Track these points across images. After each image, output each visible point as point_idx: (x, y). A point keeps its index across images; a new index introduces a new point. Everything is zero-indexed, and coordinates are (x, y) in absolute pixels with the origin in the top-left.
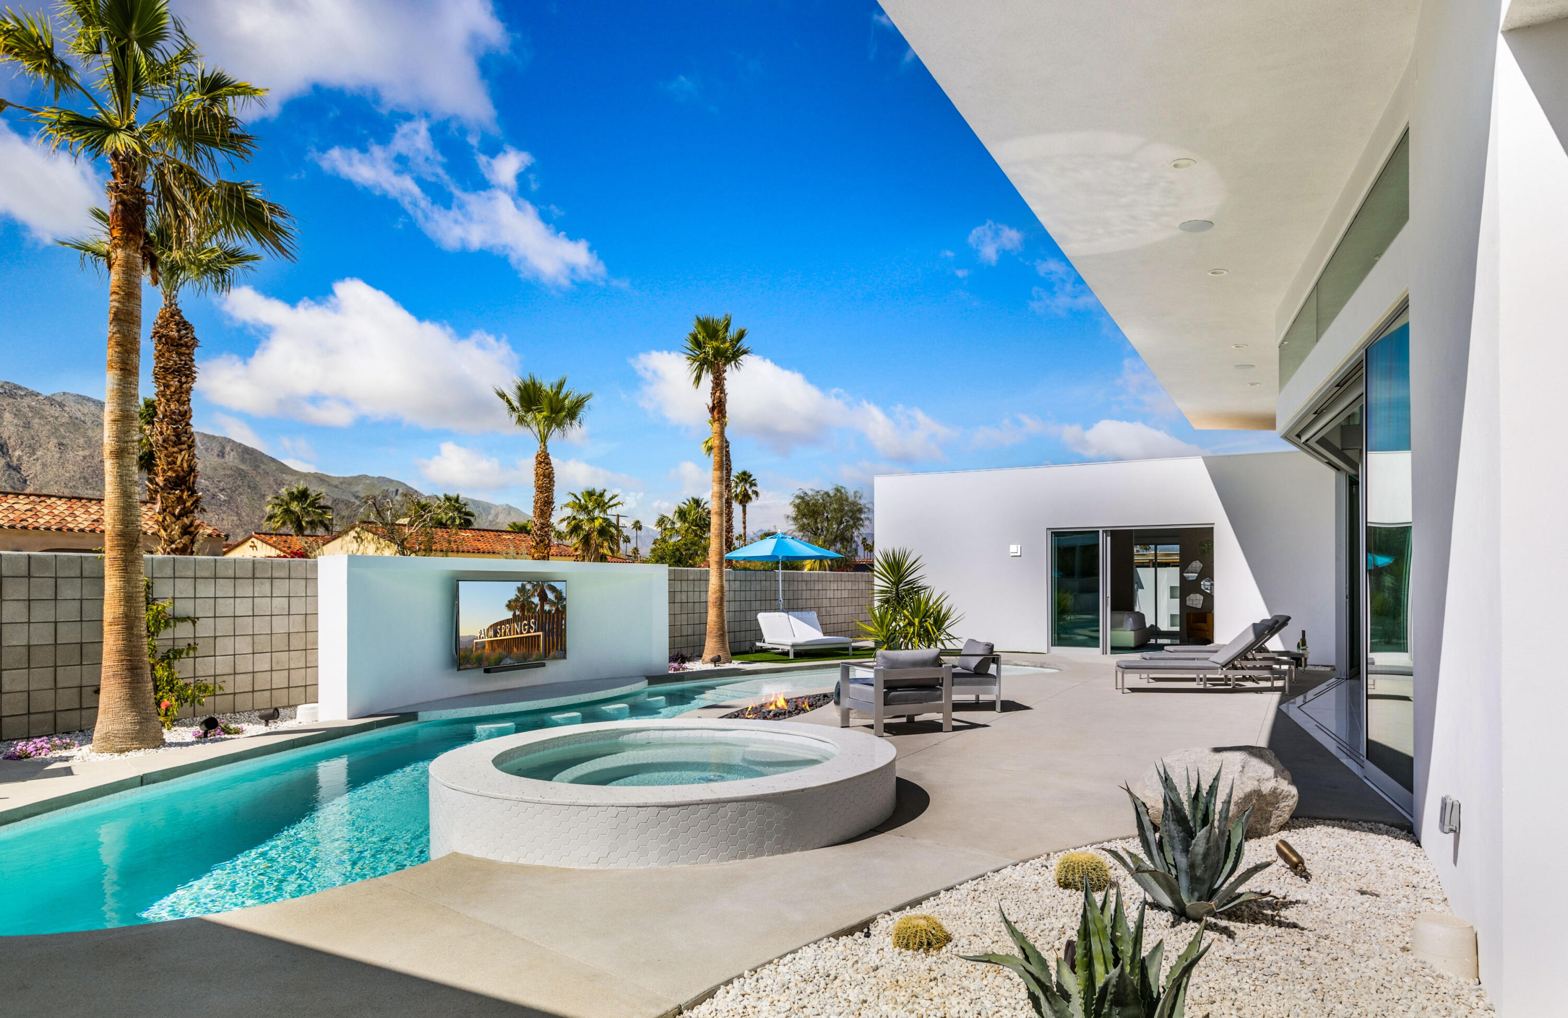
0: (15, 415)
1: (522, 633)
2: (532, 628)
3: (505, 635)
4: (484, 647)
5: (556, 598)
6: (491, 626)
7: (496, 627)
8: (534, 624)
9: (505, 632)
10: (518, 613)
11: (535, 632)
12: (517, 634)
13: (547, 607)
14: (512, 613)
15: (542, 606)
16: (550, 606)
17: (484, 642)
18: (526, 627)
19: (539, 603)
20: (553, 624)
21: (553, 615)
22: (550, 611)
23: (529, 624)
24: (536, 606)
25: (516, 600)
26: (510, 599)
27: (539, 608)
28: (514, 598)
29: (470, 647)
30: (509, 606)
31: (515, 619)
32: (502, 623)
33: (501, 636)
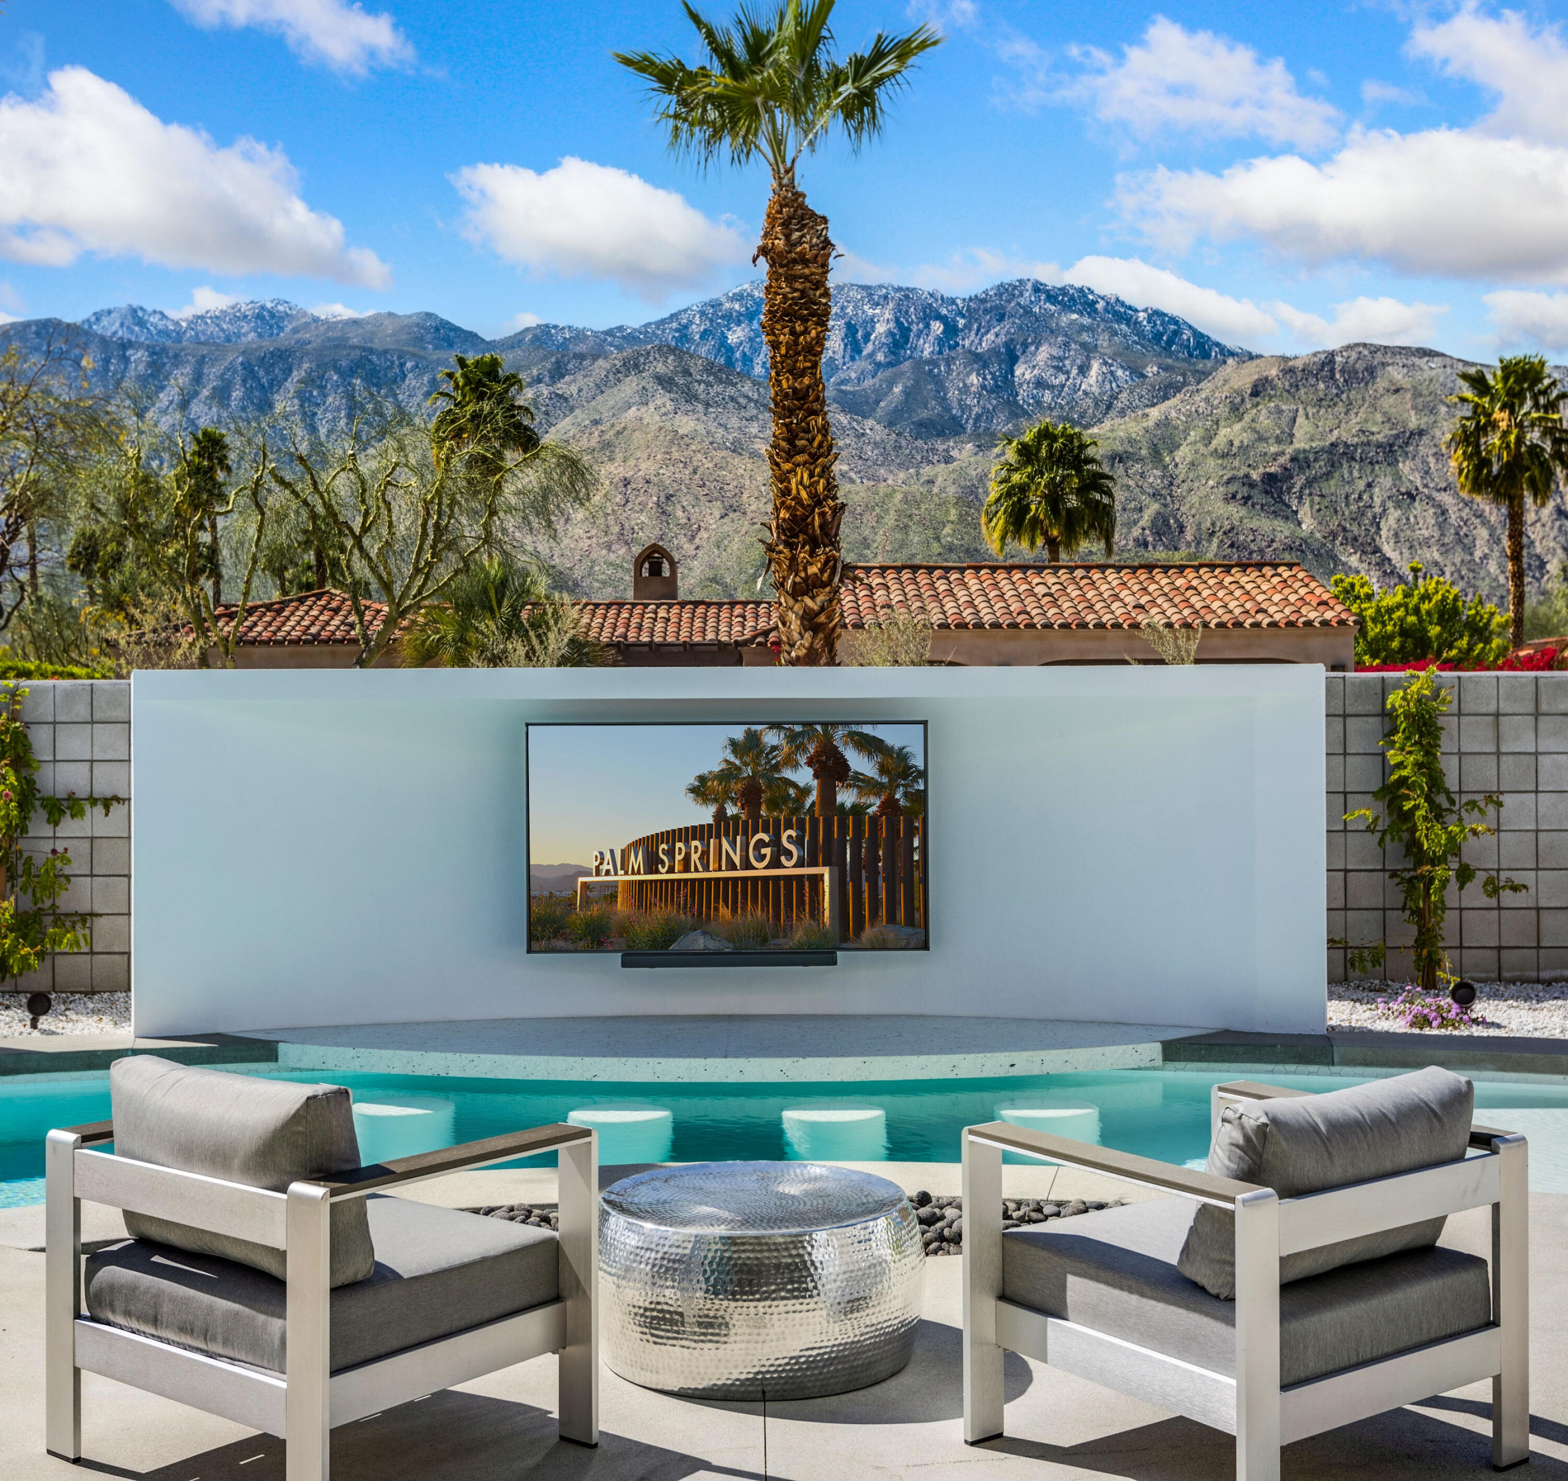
1: (747, 865)
2: (789, 854)
3: (686, 869)
4: (613, 897)
5: (883, 770)
6: (636, 844)
7: (652, 849)
8: (798, 842)
9: (687, 859)
10: (731, 810)
11: (800, 864)
12: (732, 866)
13: (846, 797)
14: (712, 809)
15: (828, 794)
16: (860, 794)
17: (615, 884)
18: (767, 851)
19: (815, 783)
20: (874, 845)
21: (874, 819)
22: (858, 810)
23: (776, 842)
24: (806, 791)
25: (728, 774)
26: (704, 771)
27: (813, 797)
28: (717, 769)
29: (567, 893)
30: (702, 790)
31: (723, 826)
32: (671, 836)
33: (671, 870)
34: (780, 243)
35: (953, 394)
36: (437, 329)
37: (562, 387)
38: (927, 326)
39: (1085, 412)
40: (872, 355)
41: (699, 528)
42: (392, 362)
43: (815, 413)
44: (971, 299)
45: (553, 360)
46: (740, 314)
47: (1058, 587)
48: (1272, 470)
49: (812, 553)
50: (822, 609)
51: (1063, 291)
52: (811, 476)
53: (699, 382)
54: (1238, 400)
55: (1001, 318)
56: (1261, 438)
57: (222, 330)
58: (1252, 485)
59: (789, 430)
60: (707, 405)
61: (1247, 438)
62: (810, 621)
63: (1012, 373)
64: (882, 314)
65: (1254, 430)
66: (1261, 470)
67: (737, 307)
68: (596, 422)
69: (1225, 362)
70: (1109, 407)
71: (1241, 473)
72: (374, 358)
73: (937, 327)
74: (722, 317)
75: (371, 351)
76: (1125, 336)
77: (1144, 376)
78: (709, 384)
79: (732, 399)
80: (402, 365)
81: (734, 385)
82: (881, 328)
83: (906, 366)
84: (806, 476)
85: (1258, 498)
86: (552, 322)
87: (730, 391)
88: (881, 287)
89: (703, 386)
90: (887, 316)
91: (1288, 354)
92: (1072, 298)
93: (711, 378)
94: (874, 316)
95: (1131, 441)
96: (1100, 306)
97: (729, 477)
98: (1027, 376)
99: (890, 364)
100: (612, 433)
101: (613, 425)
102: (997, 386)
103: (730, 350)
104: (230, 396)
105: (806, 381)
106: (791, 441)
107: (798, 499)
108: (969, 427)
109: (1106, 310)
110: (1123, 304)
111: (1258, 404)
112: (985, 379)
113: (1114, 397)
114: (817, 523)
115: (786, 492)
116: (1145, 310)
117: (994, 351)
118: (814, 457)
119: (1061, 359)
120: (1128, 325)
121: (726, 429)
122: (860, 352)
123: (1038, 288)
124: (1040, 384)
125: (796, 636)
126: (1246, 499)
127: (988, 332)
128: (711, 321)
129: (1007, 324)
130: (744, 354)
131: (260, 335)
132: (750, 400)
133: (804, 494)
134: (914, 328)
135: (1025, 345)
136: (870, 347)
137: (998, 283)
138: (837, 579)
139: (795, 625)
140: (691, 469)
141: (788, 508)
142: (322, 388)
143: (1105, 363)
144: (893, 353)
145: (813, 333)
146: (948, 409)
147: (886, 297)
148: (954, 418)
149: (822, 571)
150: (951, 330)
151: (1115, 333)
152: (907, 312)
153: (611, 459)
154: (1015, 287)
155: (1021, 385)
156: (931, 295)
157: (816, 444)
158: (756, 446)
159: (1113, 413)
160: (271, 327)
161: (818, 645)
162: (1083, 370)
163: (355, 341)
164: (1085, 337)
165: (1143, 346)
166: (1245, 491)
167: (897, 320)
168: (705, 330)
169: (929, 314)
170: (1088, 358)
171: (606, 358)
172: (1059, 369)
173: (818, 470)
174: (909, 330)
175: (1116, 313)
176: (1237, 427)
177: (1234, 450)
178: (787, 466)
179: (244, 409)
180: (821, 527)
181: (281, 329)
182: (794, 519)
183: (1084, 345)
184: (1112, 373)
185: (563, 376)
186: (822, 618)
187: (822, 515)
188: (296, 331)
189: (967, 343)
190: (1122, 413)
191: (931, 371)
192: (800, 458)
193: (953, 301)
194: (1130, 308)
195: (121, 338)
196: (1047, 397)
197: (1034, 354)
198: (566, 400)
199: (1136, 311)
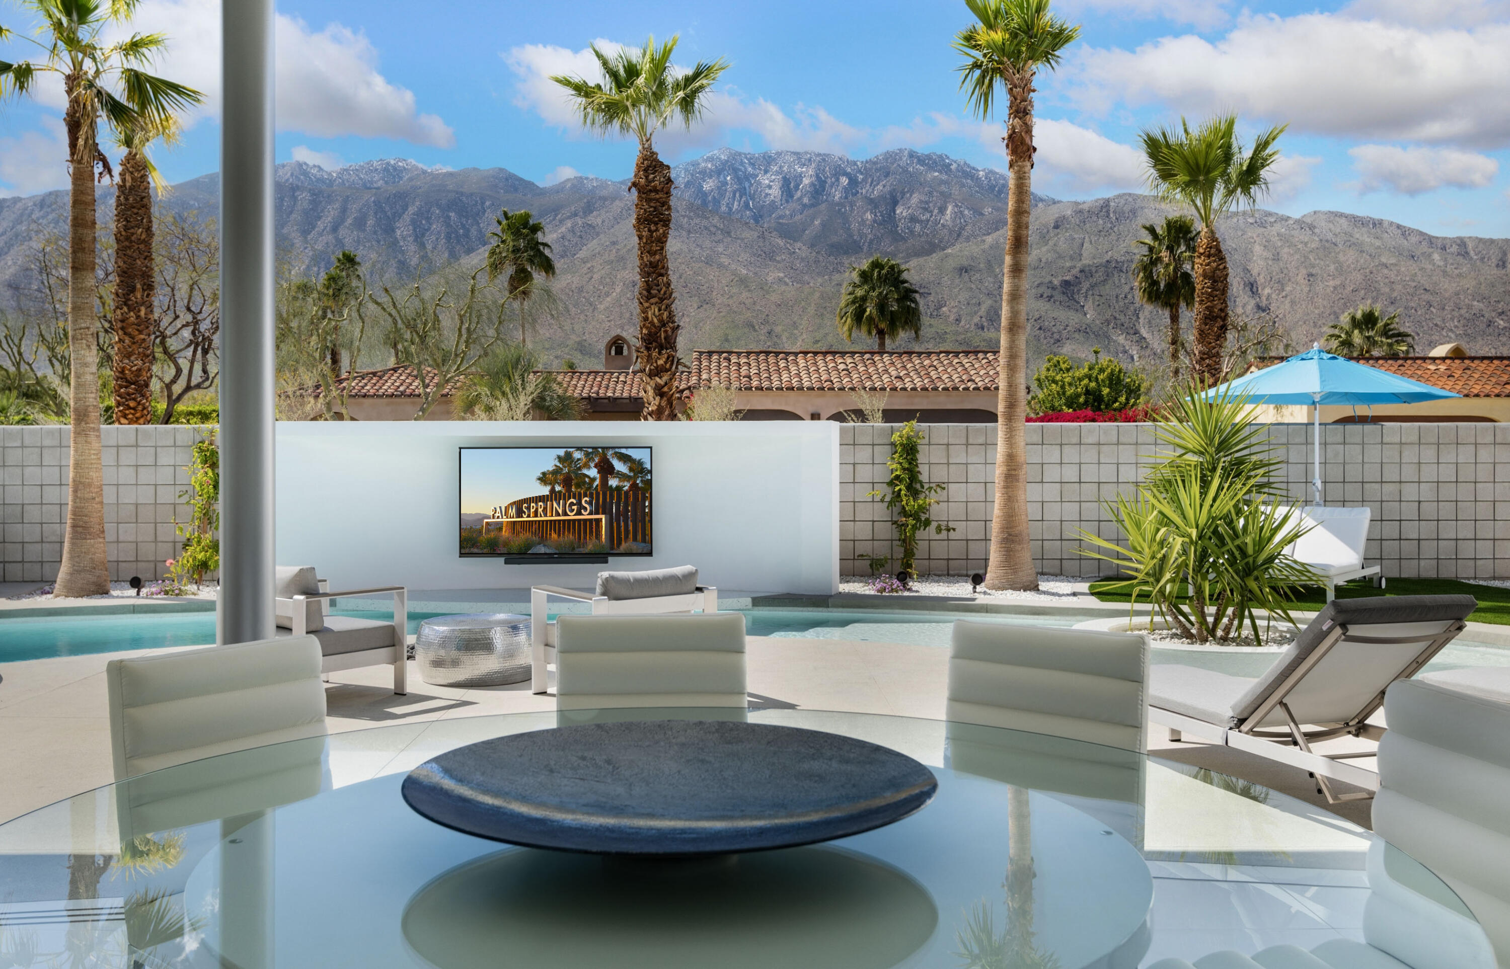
0: (1265, 246)
1: (565, 514)
2: (585, 509)
3: (536, 516)
4: (501, 529)
5: (631, 469)
6: (512, 504)
7: (520, 506)
8: (590, 503)
9: (536, 511)
10: (558, 488)
11: (591, 513)
12: (558, 514)
13: (613, 482)
14: (548, 488)
15: (604, 481)
16: (620, 481)
17: (502, 523)
18: (575, 507)
19: (598, 476)
20: (626, 505)
21: (627, 493)
22: (619, 489)
23: (579, 503)
24: (594, 479)
25: (556, 472)
26: (545, 470)
27: (597, 482)
28: (551, 469)
29: (479, 527)
30: (544, 479)
31: (554, 496)
32: (529, 500)
33: (529, 516)
34: (643, 181)
35: (854, 226)
36: (507, 179)
37: (592, 219)
38: (838, 180)
39: (943, 238)
40: (800, 199)
41: (683, 315)
42: (477, 202)
43: (662, 275)
44: (867, 162)
45: (585, 200)
46: (711, 170)
47: (852, 365)
48: (1067, 278)
49: (660, 353)
50: (666, 384)
51: (929, 157)
52: (660, 310)
53: (684, 216)
54: (1045, 231)
55: (887, 175)
56: (1060, 257)
57: (361, 179)
58: (1054, 288)
59: (648, 285)
60: (689, 232)
61: (1050, 256)
62: (659, 391)
63: (894, 211)
64: (807, 171)
65: (1055, 251)
66: (1060, 278)
67: (709, 166)
68: (614, 243)
69: (1037, 206)
70: (959, 236)
71: (1047, 280)
72: (464, 199)
73: (844, 181)
74: (700, 173)
75: (462, 194)
76: (970, 187)
77: (982, 214)
78: (690, 218)
79: (706, 228)
80: (483, 203)
81: (707, 218)
82: (806, 181)
83: (823, 207)
84: (656, 310)
85: (1058, 296)
86: (584, 175)
87: (705, 223)
88: (806, 153)
89: (686, 219)
90: (810, 172)
91: (1079, 200)
92: (935, 162)
93: (692, 214)
94: (802, 172)
95: (973, 258)
96: (954, 167)
97: (704, 280)
98: (904, 214)
99: (813, 205)
100: (624, 250)
101: (625, 245)
102: (884, 221)
103: (705, 195)
104: (365, 224)
105: (657, 257)
106: (648, 291)
107: (652, 323)
108: (865, 248)
109: (957, 170)
110: (969, 166)
111: (1058, 234)
112: (875, 215)
113: (962, 228)
114: (663, 337)
115: (646, 319)
116: (984, 170)
117: (882, 197)
118: (662, 300)
119: (927, 203)
120: (972, 180)
121: (702, 248)
122: (792, 197)
123: (912, 155)
124: (913, 219)
125: (651, 399)
126: (1050, 297)
127: (878, 184)
128: (692, 175)
129: (891, 179)
130: (714, 198)
131: (386, 183)
132: (718, 229)
133: (655, 320)
134: (829, 181)
135: (903, 193)
136: (799, 194)
137: (885, 151)
138: (674, 367)
139: (651, 393)
140: (678, 275)
141: (647, 328)
142: (428, 219)
143: (957, 206)
144: (814, 198)
145: (661, 231)
146: (851, 236)
147: (810, 160)
148: (855, 242)
149: (666, 363)
150: (853, 181)
151: (963, 185)
152: (824, 170)
153: (624, 268)
154: (897, 154)
155: (900, 220)
156: (840, 159)
157: (662, 292)
158: (722, 260)
159: (960, 240)
160: (394, 177)
161: (664, 403)
162: (942, 210)
163: (451, 187)
164: (943, 188)
165: (982, 194)
166: (1048, 292)
167: (817, 176)
168: (688, 181)
169: (839, 172)
170: (946, 202)
171: (621, 200)
172: (926, 209)
173: (663, 307)
174: (825, 182)
175: (964, 172)
176: (1044, 249)
177: (1042, 264)
178: (646, 305)
179: (375, 233)
180: (665, 338)
181: (401, 178)
182: (650, 334)
183: (942, 193)
184: (961, 212)
185: (592, 212)
186: (666, 389)
187: (666, 332)
188: (411, 179)
189: (864, 191)
190: (968, 239)
191: (840, 210)
192: (653, 300)
193: (855, 163)
194: (974, 169)
195: (291, 184)
196: (918, 228)
197: (909, 199)
198: (594, 227)
199: (978, 170)
